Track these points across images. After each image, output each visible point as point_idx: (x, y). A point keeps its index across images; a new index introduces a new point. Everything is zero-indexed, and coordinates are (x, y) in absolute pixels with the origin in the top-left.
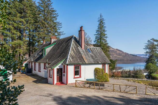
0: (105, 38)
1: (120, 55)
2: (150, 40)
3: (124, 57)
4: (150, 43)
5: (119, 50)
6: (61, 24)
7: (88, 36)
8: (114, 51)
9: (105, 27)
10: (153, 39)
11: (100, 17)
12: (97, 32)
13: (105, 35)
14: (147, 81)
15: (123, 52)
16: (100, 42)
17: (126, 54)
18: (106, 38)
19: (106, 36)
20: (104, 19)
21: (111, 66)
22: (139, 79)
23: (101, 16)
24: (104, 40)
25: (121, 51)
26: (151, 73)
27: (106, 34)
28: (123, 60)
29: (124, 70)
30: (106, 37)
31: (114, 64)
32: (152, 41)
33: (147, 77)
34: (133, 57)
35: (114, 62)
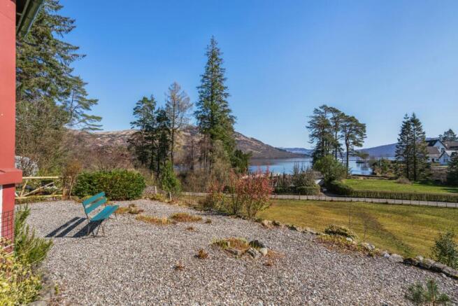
0: (224, 98)
1: (257, 149)
2: (319, 109)
3: (264, 152)
4: (318, 115)
5: (256, 141)
6: (73, 25)
7: (183, 92)
8: (246, 141)
9: (223, 70)
10: (324, 107)
11: (210, 44)
12: (203, 81)
13: (222, 88)
14: (332, 201)
15: (263, 144)
16: (212, 105)
17: (269, 147)
18: (226, 97)
19: (225, 91)
20: (220, 51)
21: (239, 166)
22: (310, 197)
23: (212, 43)
24: (221, 101)
25: (260, 142)
26: (331, 179)
27: (227, 88)
28: (264, 158)
29: (270, 175)
30: (226, 95)
31: (245, 162)
32: (322, 110)
33: (325, 190)
34: (281, 152)
35: (245, 155)
